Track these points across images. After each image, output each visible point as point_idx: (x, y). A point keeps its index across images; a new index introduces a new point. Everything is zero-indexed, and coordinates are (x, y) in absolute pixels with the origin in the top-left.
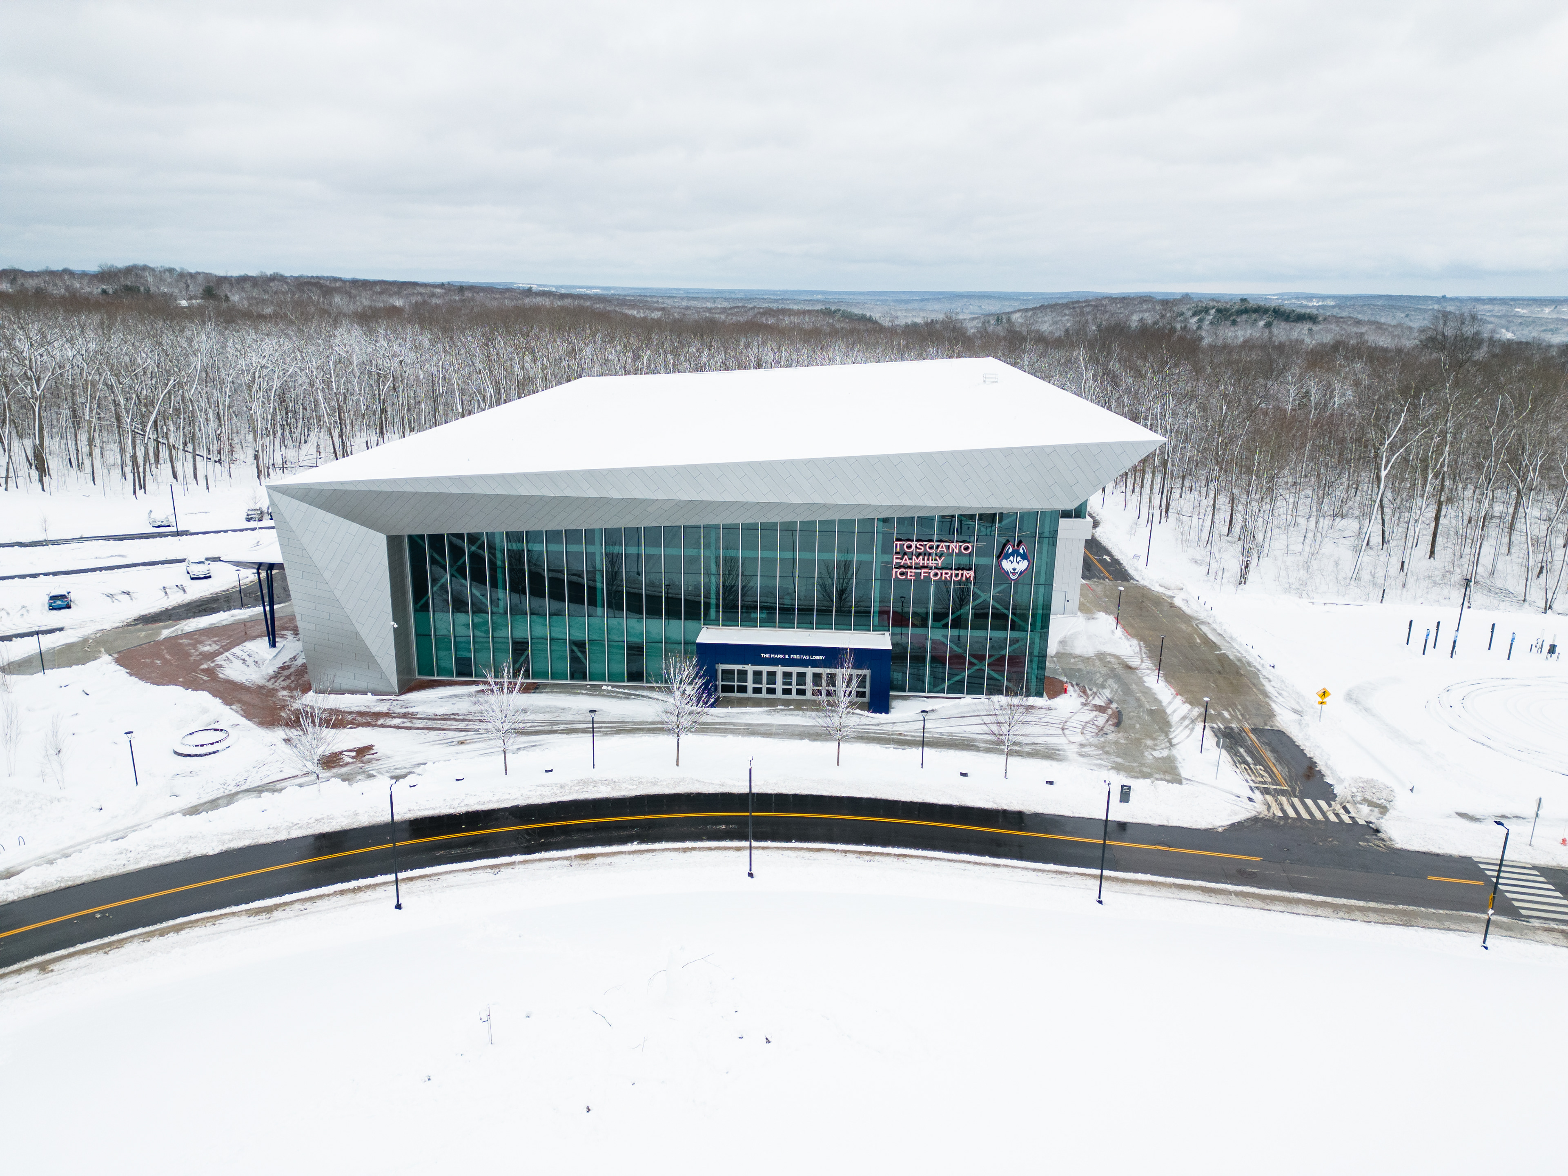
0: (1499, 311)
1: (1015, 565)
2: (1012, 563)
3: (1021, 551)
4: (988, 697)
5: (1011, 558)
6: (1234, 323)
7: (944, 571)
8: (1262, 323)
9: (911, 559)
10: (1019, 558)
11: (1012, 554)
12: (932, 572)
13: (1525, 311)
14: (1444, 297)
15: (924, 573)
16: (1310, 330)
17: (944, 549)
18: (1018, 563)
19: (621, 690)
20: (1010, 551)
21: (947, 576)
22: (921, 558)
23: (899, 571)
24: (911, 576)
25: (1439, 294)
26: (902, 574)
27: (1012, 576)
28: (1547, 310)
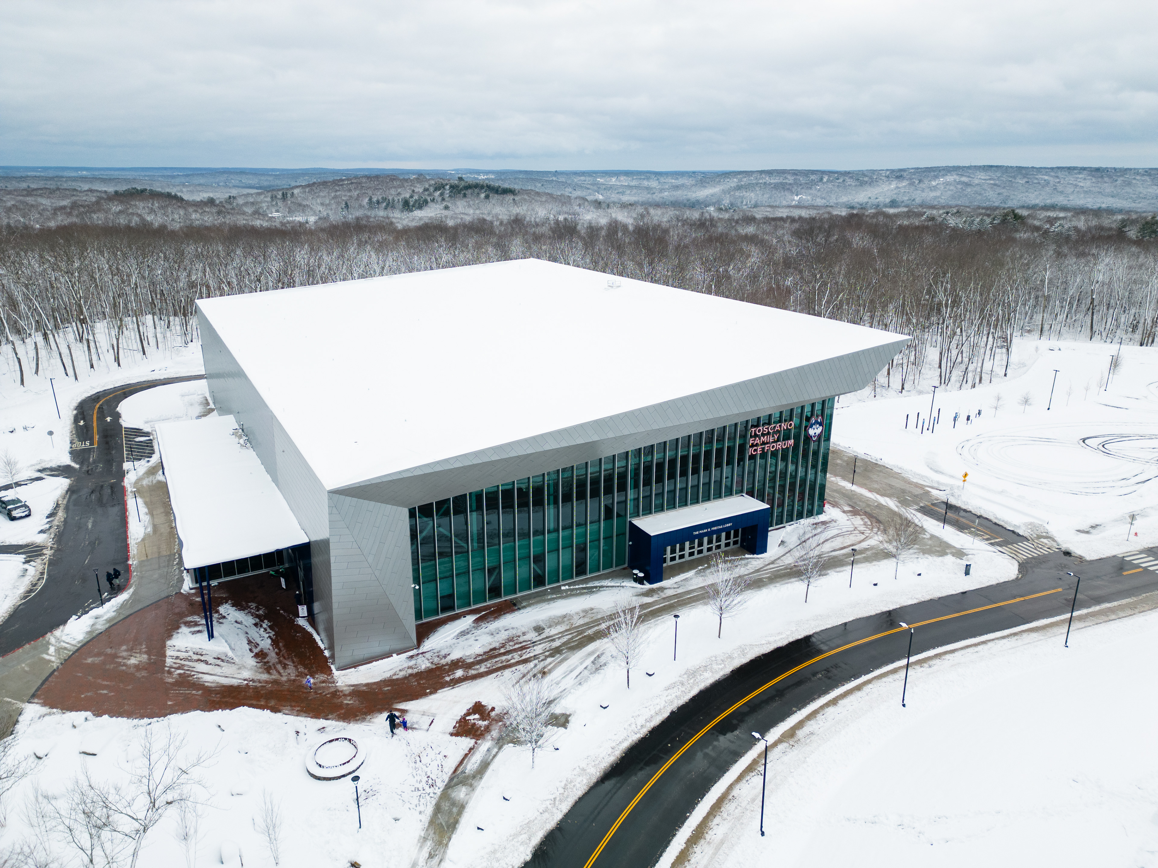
0: (589, 181)
1: (815, 430)
3: (819, 420)
5: (814, 426)
6: (465, 195)
7: (778, 443)
8: (483, 196)
9: (760, 439)
10: (818, 426)
11: (814, 424)
12: (771, 446)
13: (602, 180)
14: (556, 171)
15: (767, 447)
16: (514, 200)
17: (779, 428)
18: (817, 429)
19: (577, 587)
20: (814, 421)
21: (780, 447)
22: (766, 437)
24: (759, 451)
25: (554, 170)
26: (755, 450)
27: (813, 438)
28: (614, 179)
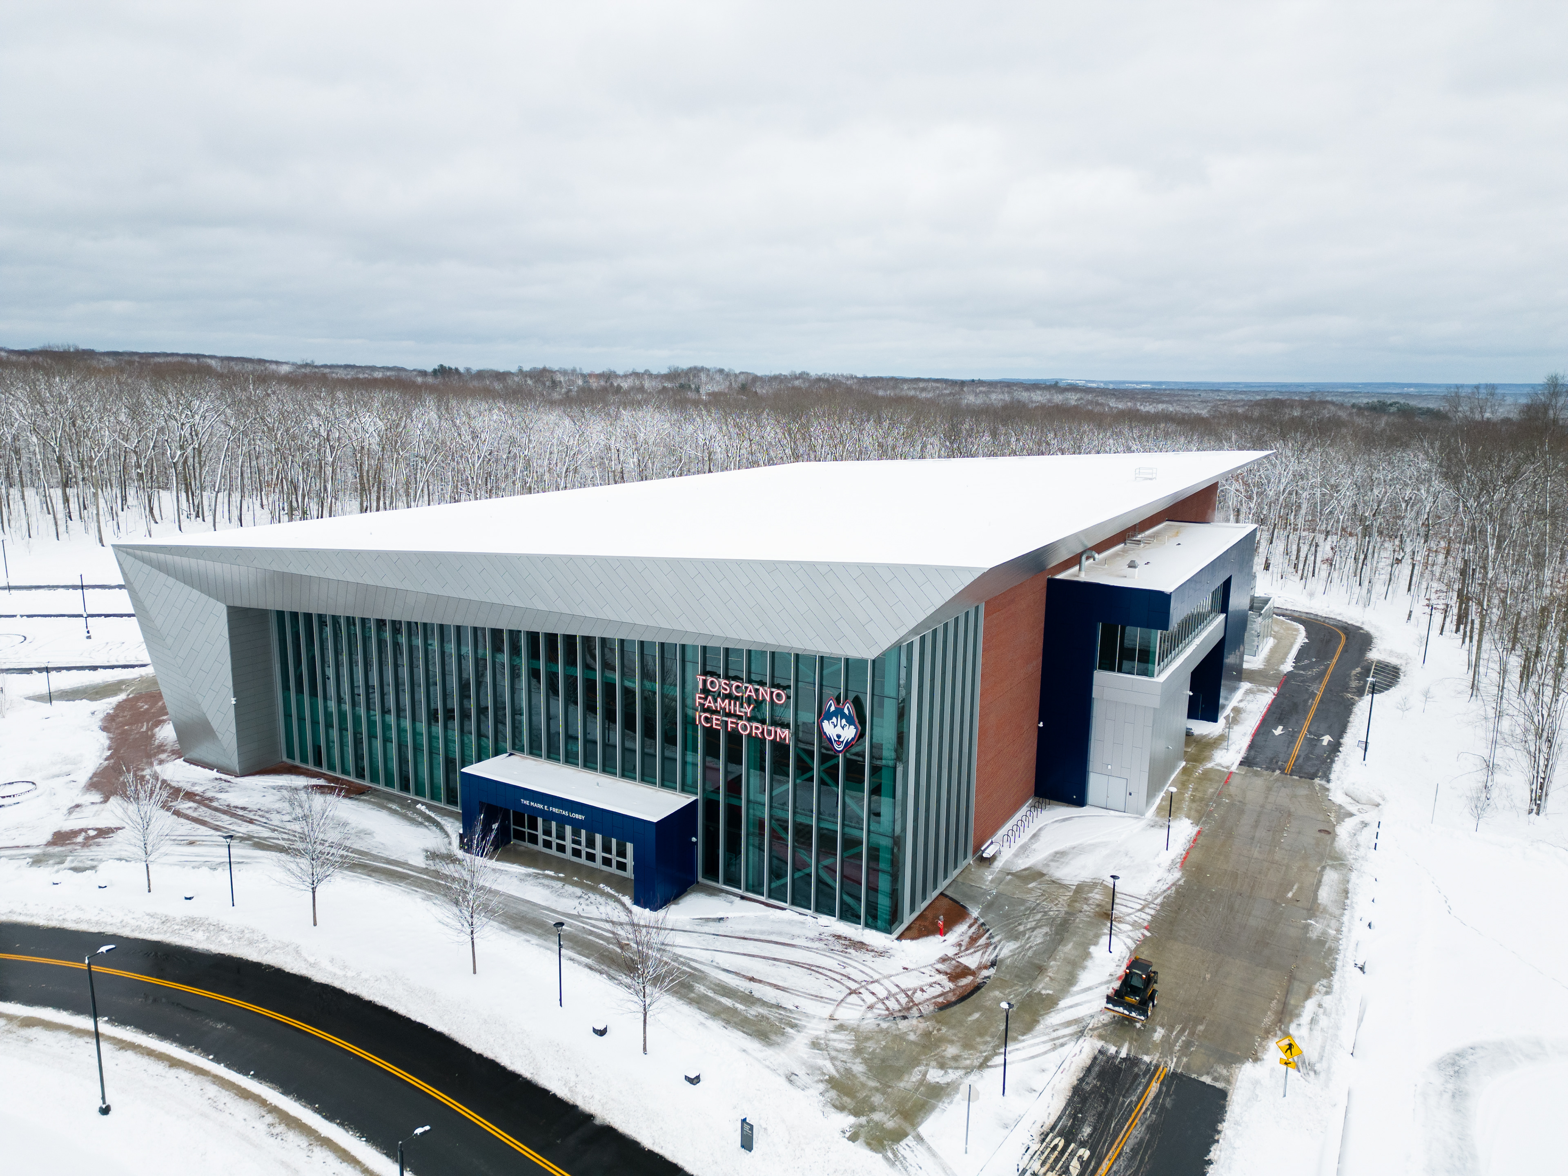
1: (839, 730)
2: (835, 726)
3: (846, 711)
4: (816, 915)
5: (834, 719)
7: (755, 724)
9: (715, 701)
10: (844, 721)
11: (835, 714)
12: (741, 723)
15: (732, 723)
17: (753, 694)
18: (843, 728)
20: (833, 709)
21: (758, 732)
22: (727, 701)
23: (704, 715)
24: (716, 724)
26: (706, 719)
27: (835, 745)
